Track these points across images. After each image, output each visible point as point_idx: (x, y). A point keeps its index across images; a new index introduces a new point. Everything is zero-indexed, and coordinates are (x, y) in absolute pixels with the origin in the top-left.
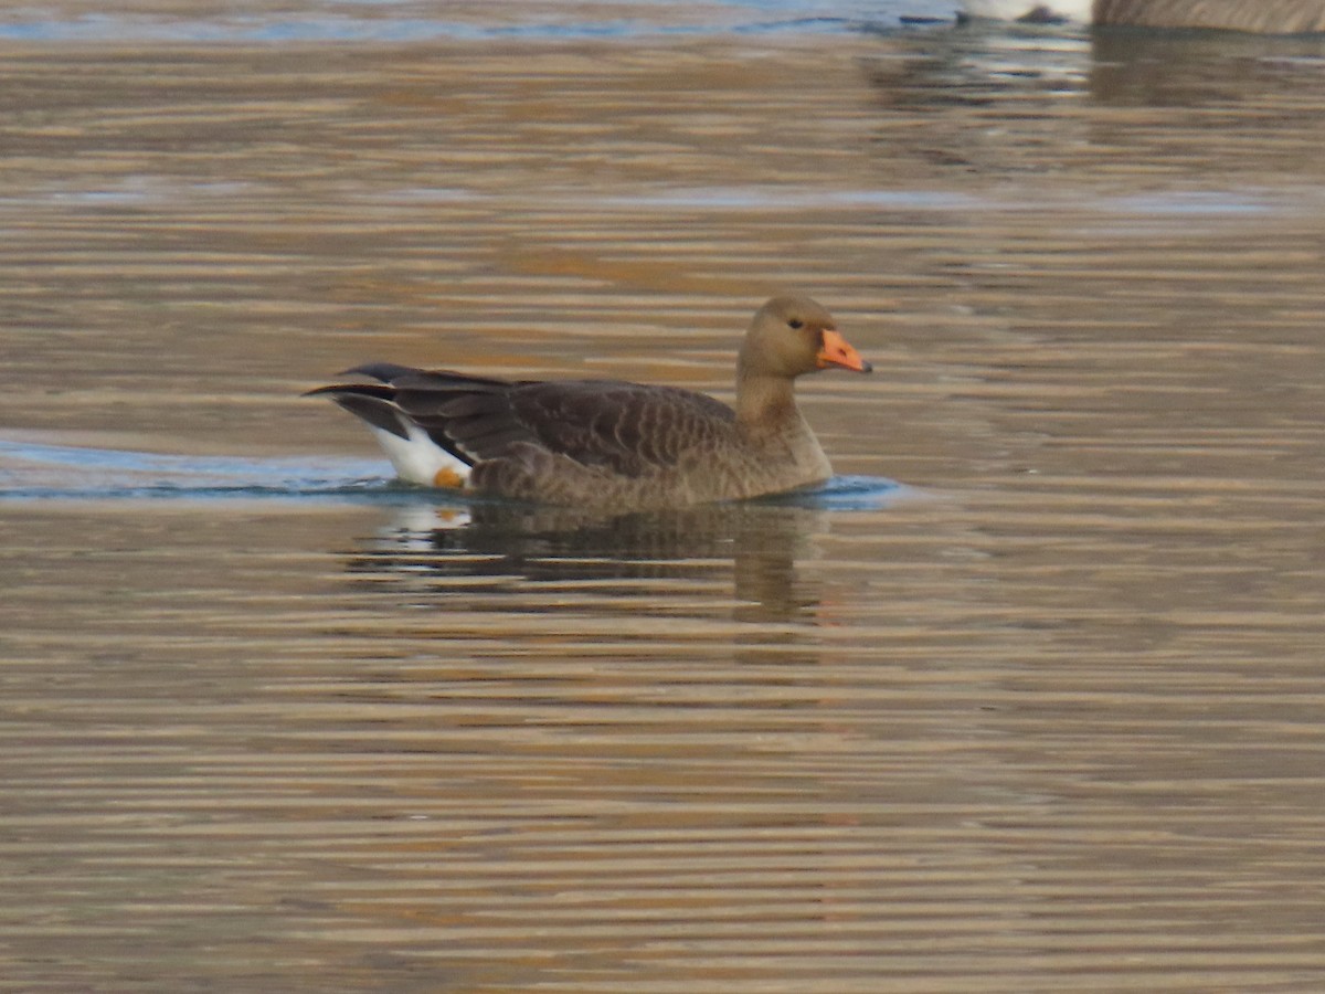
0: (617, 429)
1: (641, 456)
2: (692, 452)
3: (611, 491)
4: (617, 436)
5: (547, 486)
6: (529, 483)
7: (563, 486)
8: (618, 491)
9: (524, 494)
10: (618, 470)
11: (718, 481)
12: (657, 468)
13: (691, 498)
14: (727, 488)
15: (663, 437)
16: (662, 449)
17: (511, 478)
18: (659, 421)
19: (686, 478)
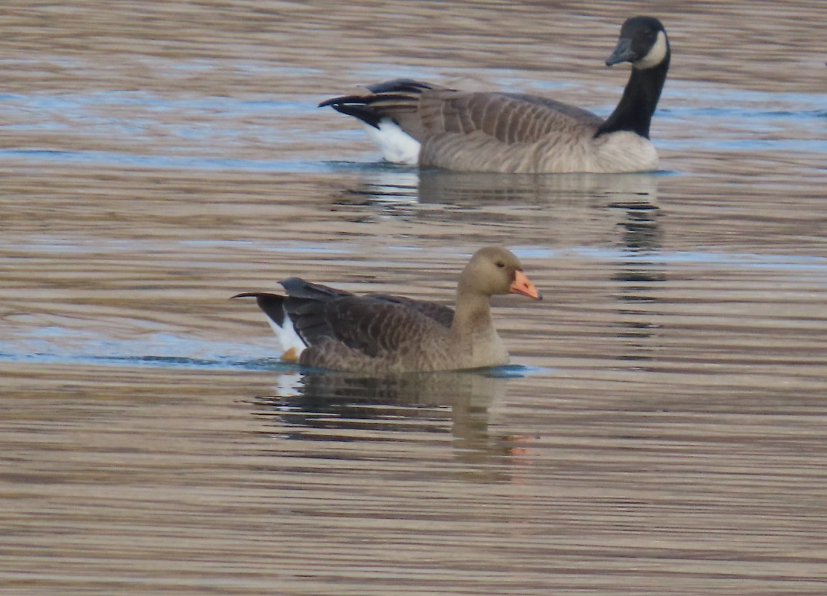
0: (370, 326)
1: (379, 344)
2: (408, 343)
3: (360, 365)
4: (369, 331)
5: (329, 361)
6: (322, 359)
7: (337, 361)
8: (364, 365)
9: (320, 365)
10: (366, 353)
11: (417, 362)
12: (385, 352)
13: (403, 370)
14: (423, 365)
15: (392, 334)
16: (391, 342)
17: (315, 356)
18: (393, 323)
19: (401, 359)
